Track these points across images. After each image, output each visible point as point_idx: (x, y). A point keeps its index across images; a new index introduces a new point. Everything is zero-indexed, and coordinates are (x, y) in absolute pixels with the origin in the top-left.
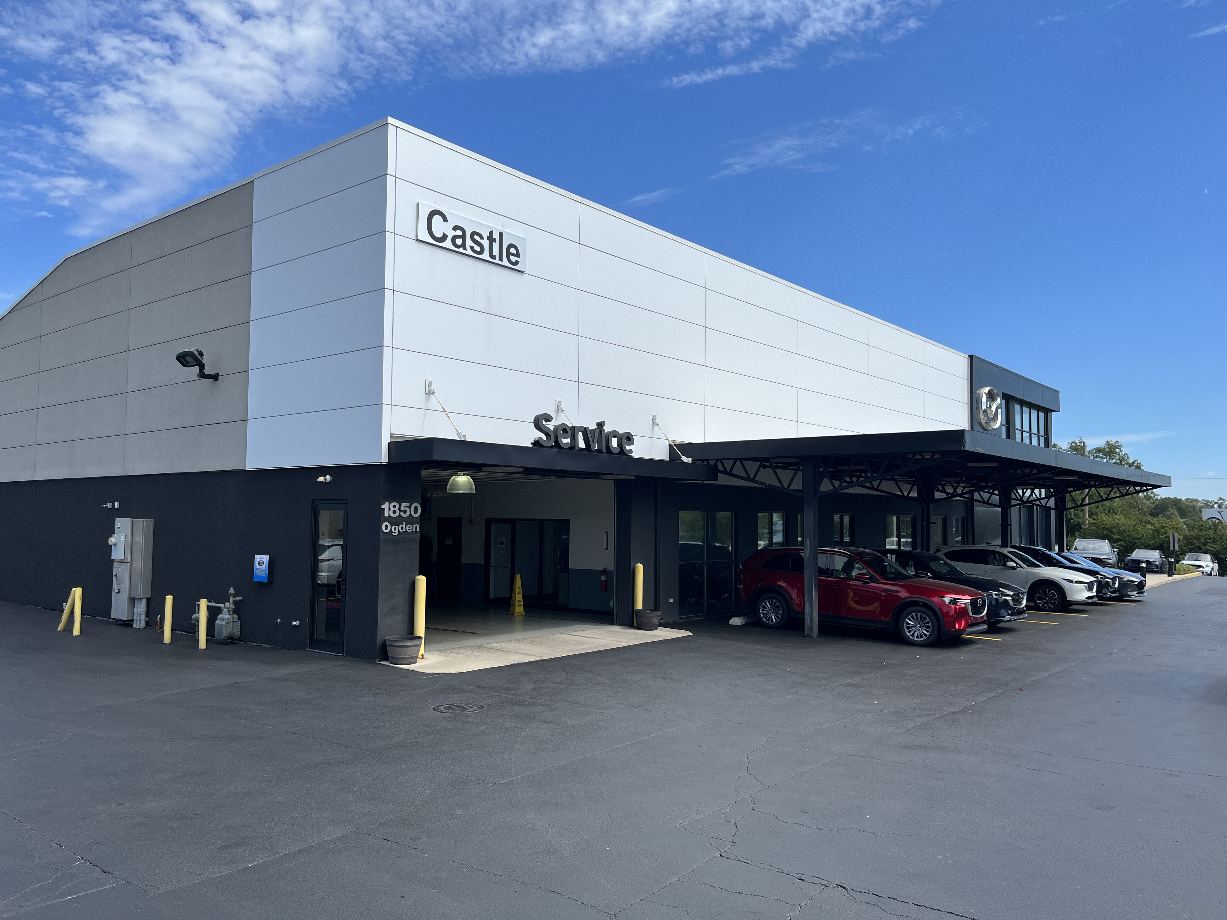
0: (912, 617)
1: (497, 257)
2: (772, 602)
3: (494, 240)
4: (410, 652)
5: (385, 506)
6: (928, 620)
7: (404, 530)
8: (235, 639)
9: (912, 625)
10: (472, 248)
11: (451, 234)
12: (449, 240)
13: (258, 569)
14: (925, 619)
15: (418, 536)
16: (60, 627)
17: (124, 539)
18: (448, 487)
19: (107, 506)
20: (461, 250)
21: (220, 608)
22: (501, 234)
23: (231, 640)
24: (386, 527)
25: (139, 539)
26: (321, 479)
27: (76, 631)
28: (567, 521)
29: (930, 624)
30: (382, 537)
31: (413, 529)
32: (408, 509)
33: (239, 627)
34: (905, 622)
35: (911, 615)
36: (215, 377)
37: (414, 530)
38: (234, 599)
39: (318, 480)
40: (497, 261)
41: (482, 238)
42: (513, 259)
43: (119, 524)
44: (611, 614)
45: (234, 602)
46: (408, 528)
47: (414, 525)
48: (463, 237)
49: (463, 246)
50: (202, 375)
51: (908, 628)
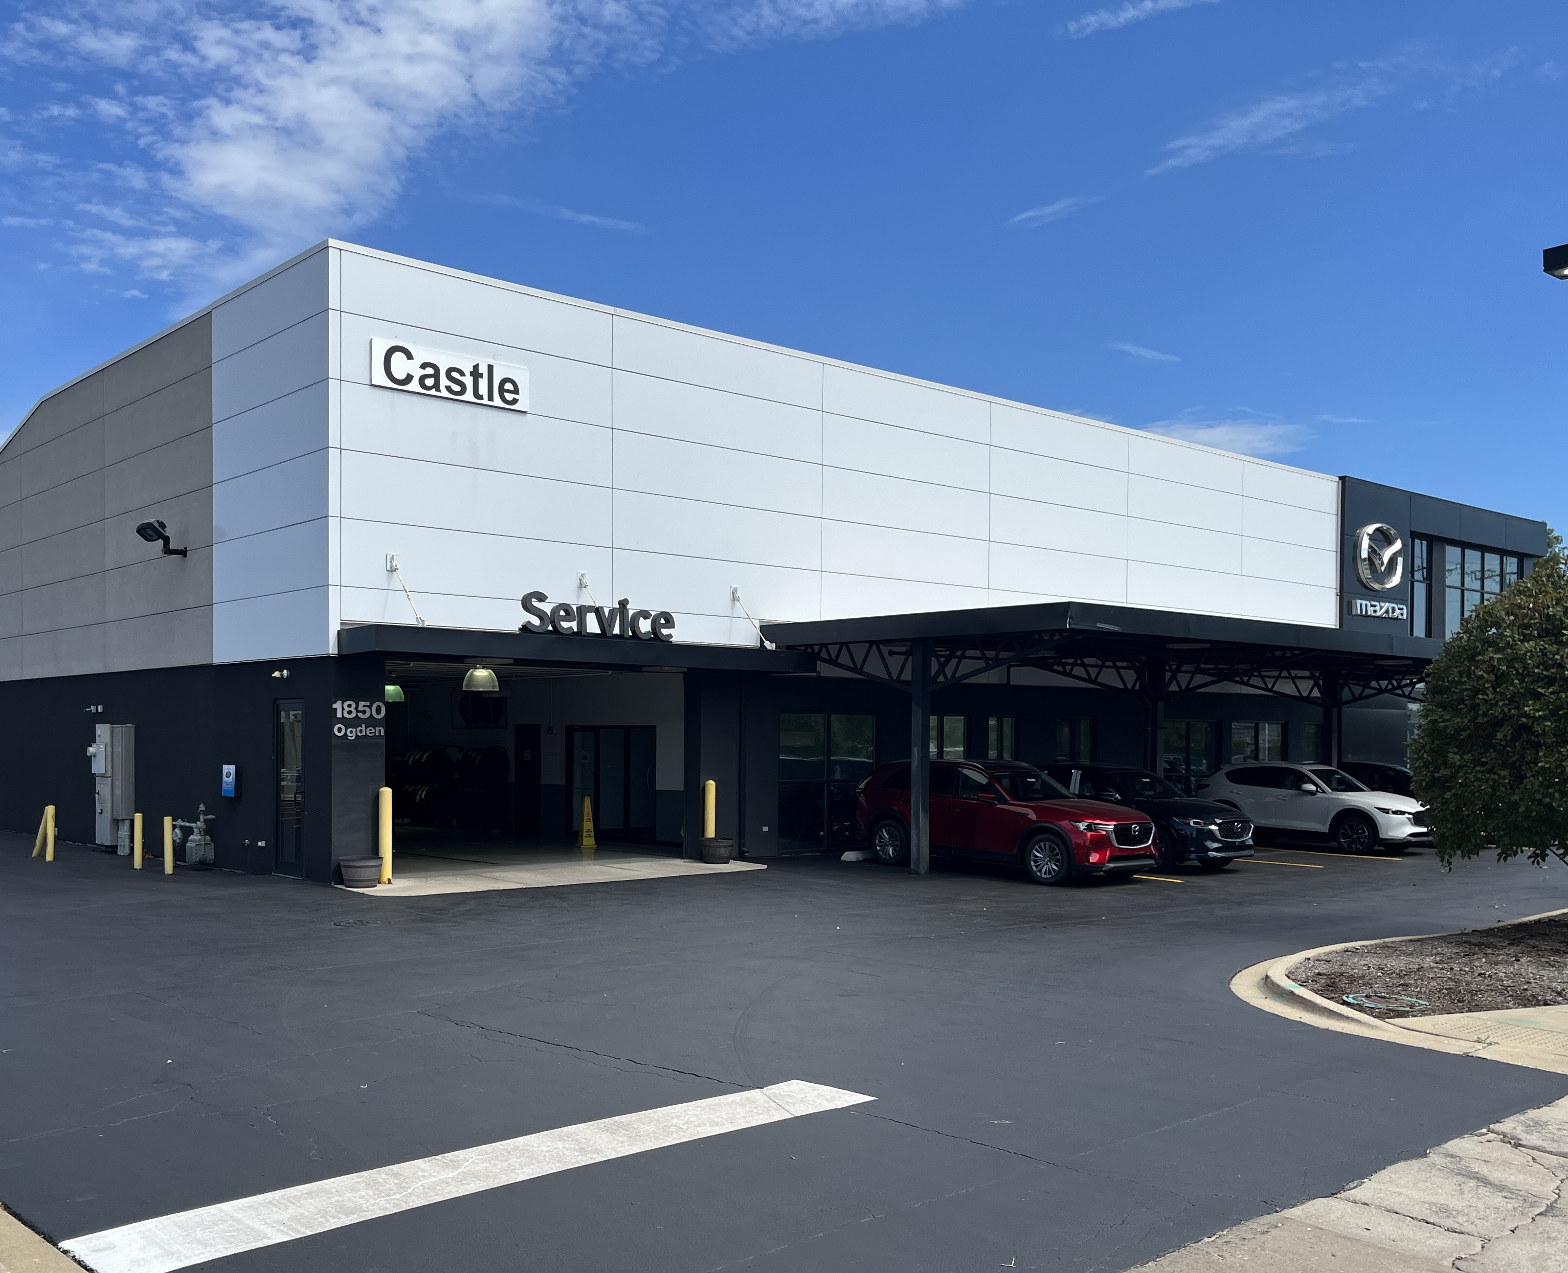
0: (1040, 848)
1: (486, 397)
2: (889, 830)
3: (481, 376)
4: (365, 874)
5: (338, 705)
6: (1057, 851)
7: (364, 734)
8: (209, 865)
9: (1041, 858)
10: (448, 388)
11: (418, 373)
12: (415, 381)
13: (226, 782)
14: (1054, 849)
15: (383, 741)
16: (35, 853)
17: (104, 749)
18: (465, 683)
19: (91, 710)
20: (433, 392)
21: (191, 828)
22: (490, 368)
23: (203, 866)
24: (340, 730)
25: (118, 749)
26: (277, 674)
27: (49, 857)
28: (654, 728)
29: (1059, 857)
30: (334, 741)
31: (375, 733)
32: (367, 709)
33: (213, 851)
34: (1032, 855)
35: (1038, 845)
36: (183, 553)
37: (377, 734)
38: (205, 817)
39: (273, 675)
40: (485, 401)
41: (462, 374)
42: (509, 397)
43: (99, 731)
44: (679, 845)
45: (205, 821)
46: (370, 731)
47: (377, 728)
48: (436, 376)
49: (436, 386)
50: (168, 551)
51: (1036, 862)
